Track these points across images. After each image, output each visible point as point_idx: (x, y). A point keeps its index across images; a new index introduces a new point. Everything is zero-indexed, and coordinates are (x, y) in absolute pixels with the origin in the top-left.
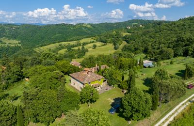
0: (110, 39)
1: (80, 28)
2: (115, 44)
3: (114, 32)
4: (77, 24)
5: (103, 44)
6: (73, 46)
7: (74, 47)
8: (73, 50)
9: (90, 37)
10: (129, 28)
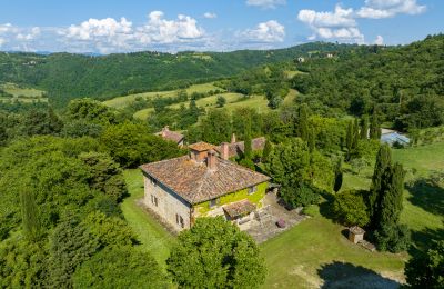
0: (258, 86)
1: (186, 62)
2: (269, 97)
3: (267, 70)
4: (180, 54)
5: (241, 96)
6: (170, 102)
7: (170, 104)
8: (168, 110)
9: (209, 82)
10: (303, 60)
